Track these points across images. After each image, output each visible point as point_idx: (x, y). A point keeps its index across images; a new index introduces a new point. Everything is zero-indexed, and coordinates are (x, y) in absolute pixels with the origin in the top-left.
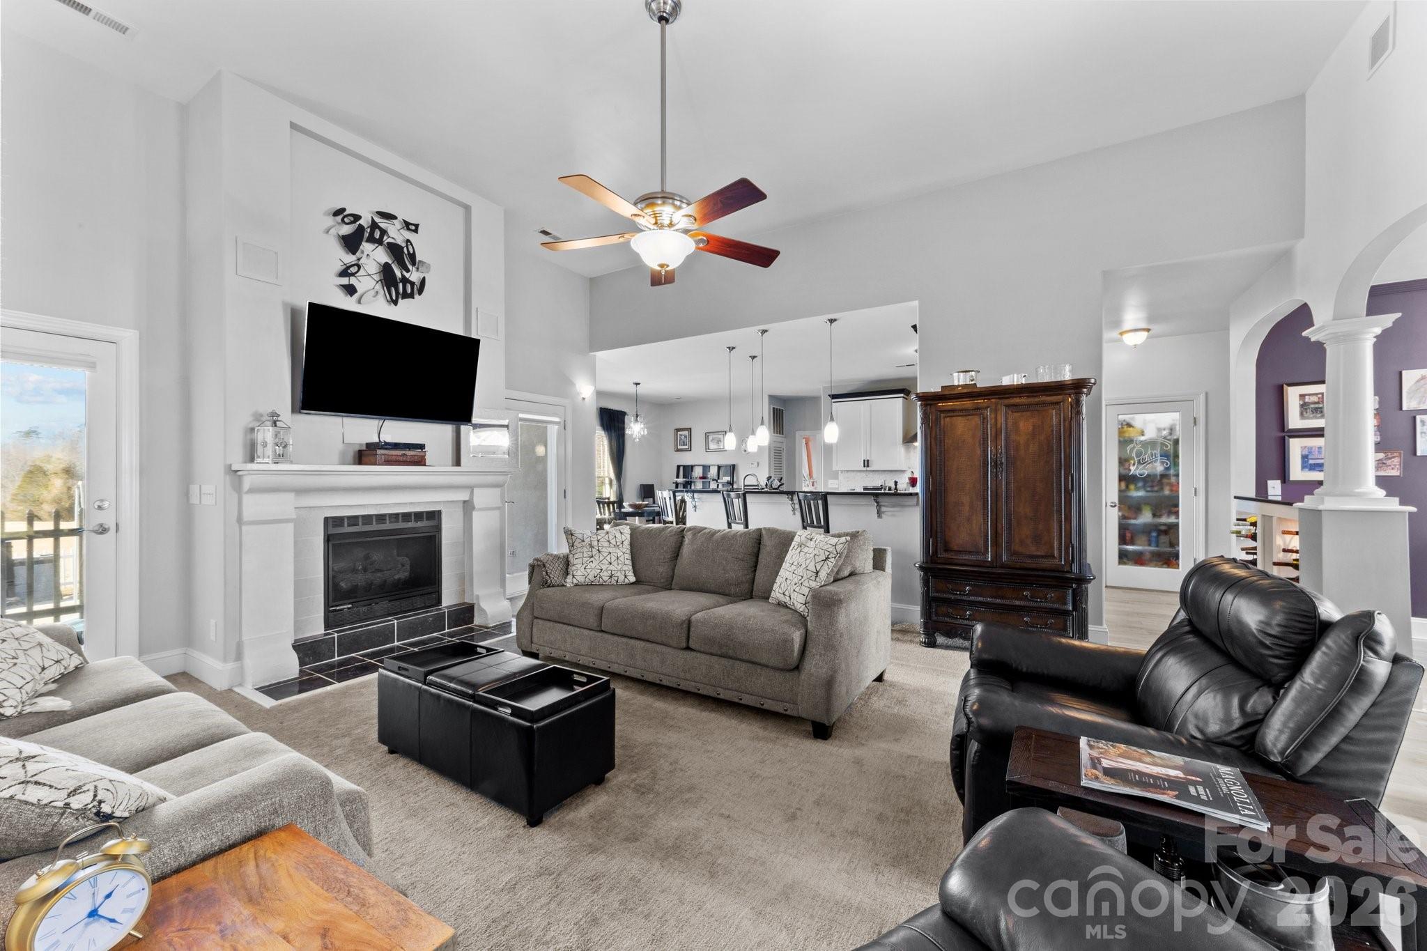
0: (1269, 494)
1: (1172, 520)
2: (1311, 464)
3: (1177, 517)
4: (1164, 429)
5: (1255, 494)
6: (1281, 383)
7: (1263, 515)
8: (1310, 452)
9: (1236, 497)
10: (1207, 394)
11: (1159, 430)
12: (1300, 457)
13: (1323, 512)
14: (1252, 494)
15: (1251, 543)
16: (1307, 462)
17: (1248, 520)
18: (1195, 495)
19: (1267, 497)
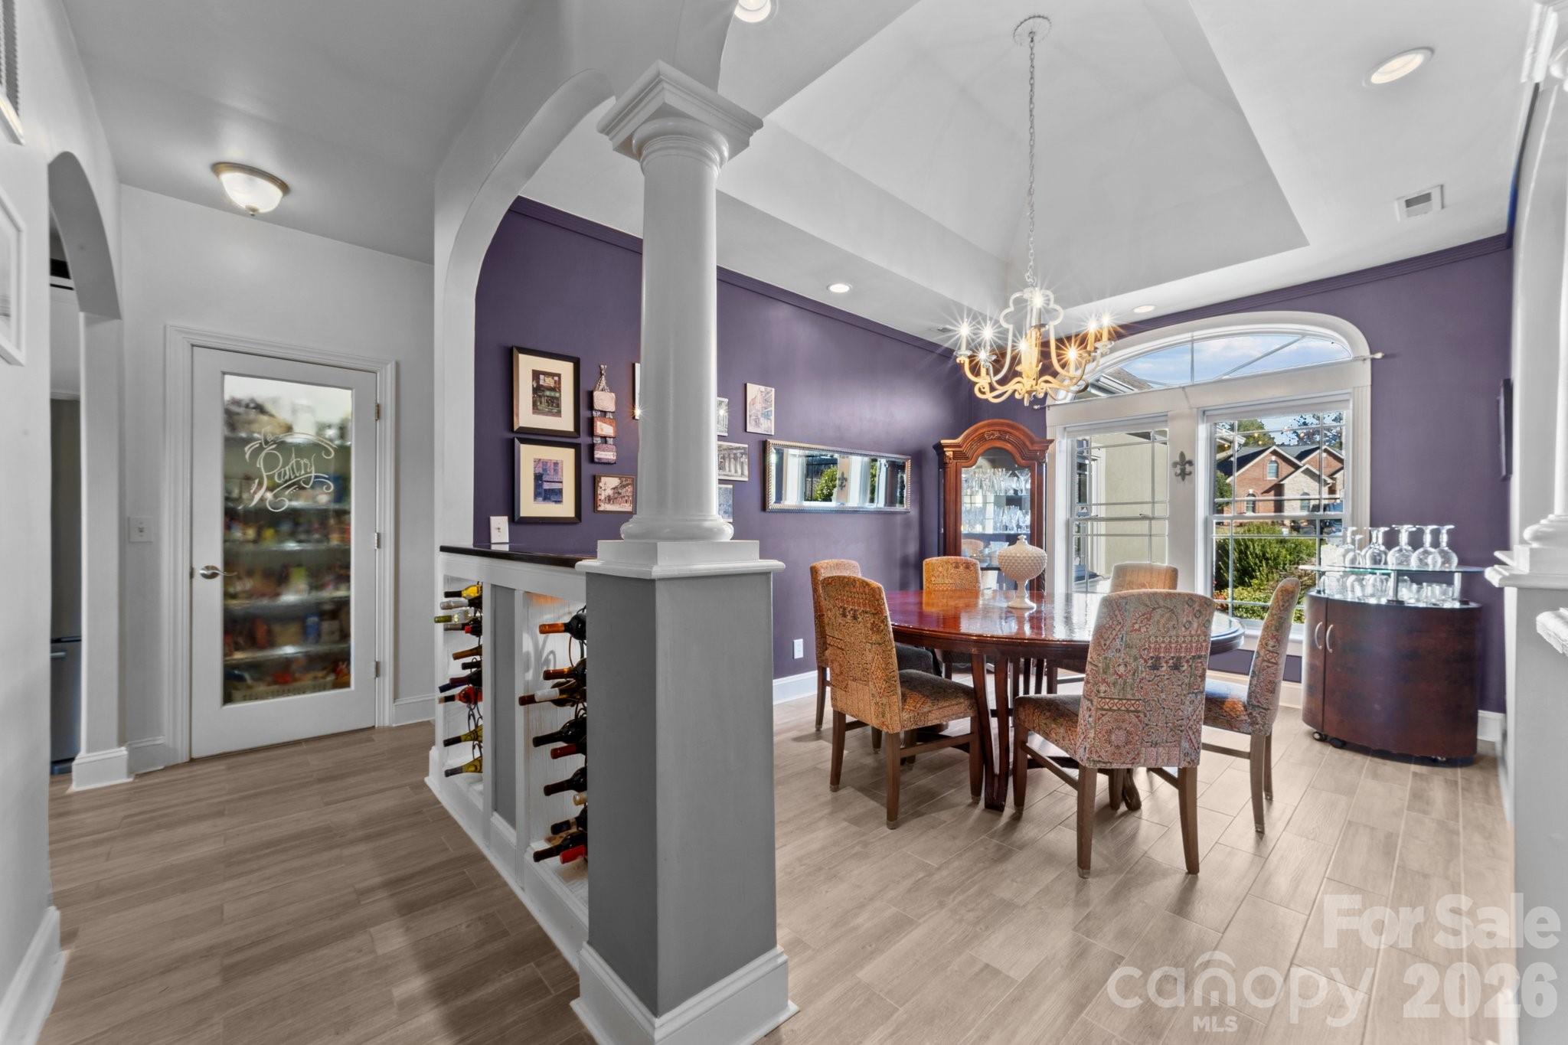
0: (493, 541)
1: (341, 593)
2: (546, 490)
3: (349, 588)
4: (330, 427)
5: (472, 542)
6: (510, 345)
7: (492, 585)
8: (545, 470)
9: (444, 549)
10: (397, 365)
11: (322, 427)
12: (533, 477)
13: (658, 585)
14: (468, 543)
15: (471, 642)
16: (541, 485)
17: (464, 594)
18: (379, 546)
19: (490, 547)
